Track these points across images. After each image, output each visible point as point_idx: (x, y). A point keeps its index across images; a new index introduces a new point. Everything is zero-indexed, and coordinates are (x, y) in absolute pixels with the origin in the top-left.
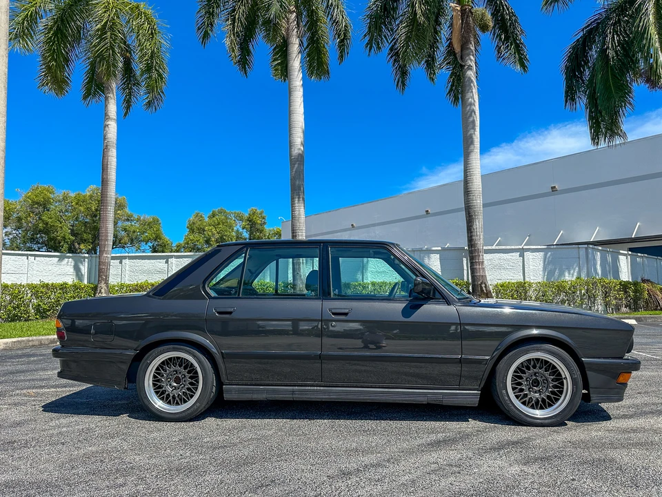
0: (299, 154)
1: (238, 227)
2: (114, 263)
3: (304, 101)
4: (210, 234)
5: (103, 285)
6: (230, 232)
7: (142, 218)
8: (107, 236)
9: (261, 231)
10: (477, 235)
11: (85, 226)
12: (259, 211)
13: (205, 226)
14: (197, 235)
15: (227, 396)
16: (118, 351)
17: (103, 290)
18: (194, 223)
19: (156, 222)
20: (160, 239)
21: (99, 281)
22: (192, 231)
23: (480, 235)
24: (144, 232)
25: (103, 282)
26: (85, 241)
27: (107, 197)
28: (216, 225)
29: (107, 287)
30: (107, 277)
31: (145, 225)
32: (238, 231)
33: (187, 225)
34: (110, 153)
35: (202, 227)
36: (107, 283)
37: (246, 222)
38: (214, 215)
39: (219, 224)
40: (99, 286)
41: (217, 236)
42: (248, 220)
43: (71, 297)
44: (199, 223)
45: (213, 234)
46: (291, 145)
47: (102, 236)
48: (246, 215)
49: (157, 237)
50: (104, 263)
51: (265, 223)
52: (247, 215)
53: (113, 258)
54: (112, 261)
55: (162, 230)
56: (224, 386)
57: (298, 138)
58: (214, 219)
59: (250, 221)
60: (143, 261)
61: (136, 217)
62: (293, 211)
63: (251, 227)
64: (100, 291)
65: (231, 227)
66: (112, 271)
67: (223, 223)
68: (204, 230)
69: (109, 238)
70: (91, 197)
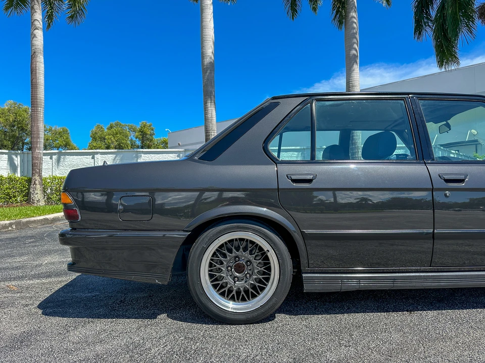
0: (211, 63)
1: (132, 136)
2: (46, 159)
3: (213, 17)
4: (110, 141)
5: (37, 177)
6: (126, 141)
7: (53, 129)
8: (39, 134)
9: (151, 140)
10: (357, 135)
11: (5, 135)
12: (148, 124)
13: (106, 135)
14: (99, 143)
15: (307, 288)
16: (160, 234)
17: (37, 182)
18: (96, 133)
19: (65, 131)
20: (69, 146)
21: (33, 173)
22: (94, 139)
23: (359, 135)
24: (56, 140)
25: (37, 175)
26: (5, 146)
27: (37, 99)
28: (114, 135)
29: (41, 179)
30: (40, 170)
31: (56, 134)
32: (131, 139)
33: (90, 134)
34: (38, 59)
35: (103, 136)
36: (40, 176)
37: (138, 133)
38: (111, 127)
39: (117, 134)
40: (33, 178)
41: (116, 143)
42: (140, 131)
43: (7, 189)
44: (101, 133)
45: (112, 142)
46: (203, 55)
47: (34, 134)
48: (138, 128)
49: (66, 144)
50: (37, 158)
51: (154, 134)
52: (140, 128)
53: (45, 154)
54: (44, 157)
55: (71, 138)
56: (304, 275)
57: (210, 50)
58: (113, 130)
59: (142, 132)
60: (72, 157)
61: (48, 128)
62: (206, 114)
63: (143, 137)
64: (35, 182)
65: (127, 136)
66: (44, 166)
67: (120, 133)
68: (105, 139)
69: (41, 136)
70: (9, 110)
